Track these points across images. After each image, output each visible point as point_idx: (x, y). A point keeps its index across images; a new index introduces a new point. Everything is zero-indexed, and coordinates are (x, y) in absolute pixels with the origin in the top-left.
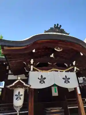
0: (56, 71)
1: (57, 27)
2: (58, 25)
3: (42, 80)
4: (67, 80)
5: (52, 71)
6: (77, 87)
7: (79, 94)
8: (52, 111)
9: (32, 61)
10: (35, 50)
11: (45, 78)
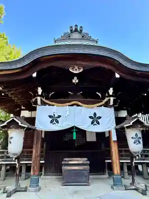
0: (78, 105)
3: (54, 119)
4: (95, 119)
5: (72, 105)
6: (112, 130)
7: (114, 141)
8: (70, 162)
9: (40, 91)
10: (36, 73)
11: (59, 116)
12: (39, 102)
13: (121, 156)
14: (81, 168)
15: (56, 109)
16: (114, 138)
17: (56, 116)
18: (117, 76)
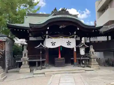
0: (62, 38)
1: (64, 10)
2: (64, 8)
3: (53, 44)
4: (69, 43)
5: (60, 38)
6: (75, 48)
7: (75, 52)
9: (47, 32)
10: (49, 27)
11: (55, 43)
12: (47, 37)
13: (77, 57)
14: (62, 61)
15: (54, 40)
16: (75, 50)
17: (54, 42)
18: (78, 29)
